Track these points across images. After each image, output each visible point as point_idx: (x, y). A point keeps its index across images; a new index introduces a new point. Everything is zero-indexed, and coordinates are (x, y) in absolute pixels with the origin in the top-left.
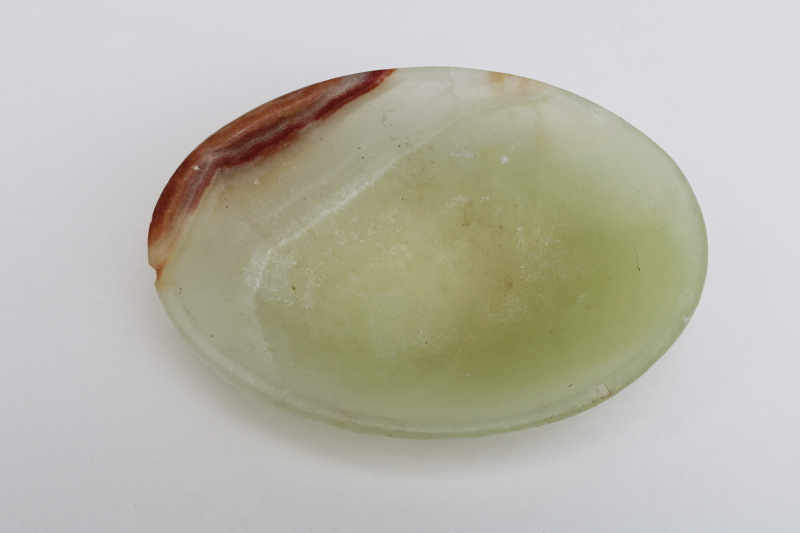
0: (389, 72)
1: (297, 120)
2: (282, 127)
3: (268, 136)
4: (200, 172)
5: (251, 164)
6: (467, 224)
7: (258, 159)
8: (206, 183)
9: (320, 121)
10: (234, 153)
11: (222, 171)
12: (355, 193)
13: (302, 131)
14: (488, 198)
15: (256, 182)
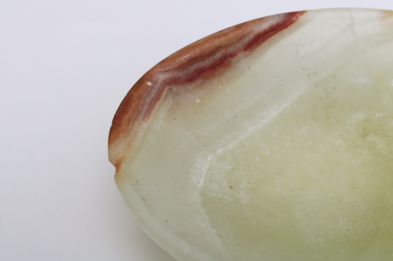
0: (302, 13)
1: (230, 50)
2: (219, 55)
3: (208, 62)
4: (152, 87)
5: (194, 85)
6: (365, 135)
7: (199, 81)
8: (157, 98)
9: (248, 52)
10: (180, 74)
12: (275, 113)
13: (234, 60)
14: (381, 115)
15: (198, 101)
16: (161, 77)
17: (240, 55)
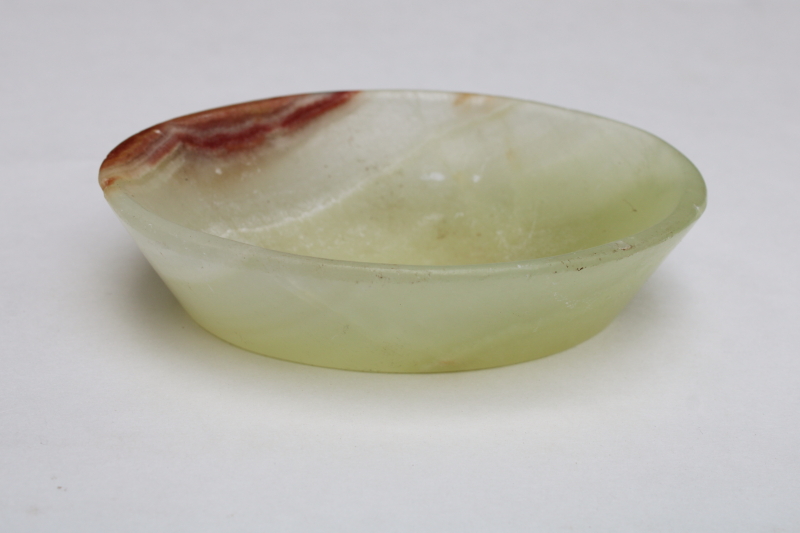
0: (356, 92)
1: (264, 121)
2: (249, 124)
3: (233, 130)
4: (161, 137)
5: (215, 153)
6: (442, 236)
7: (221, 150)
8: (167, 149)
9: (286, 130)
10: (199, 135)
11: (184, 147)
12: (320, 208)
13: (268, 135)
14: (462, 214)
15: (218, 171)
16: (174, 130)
17: (277, 130)
